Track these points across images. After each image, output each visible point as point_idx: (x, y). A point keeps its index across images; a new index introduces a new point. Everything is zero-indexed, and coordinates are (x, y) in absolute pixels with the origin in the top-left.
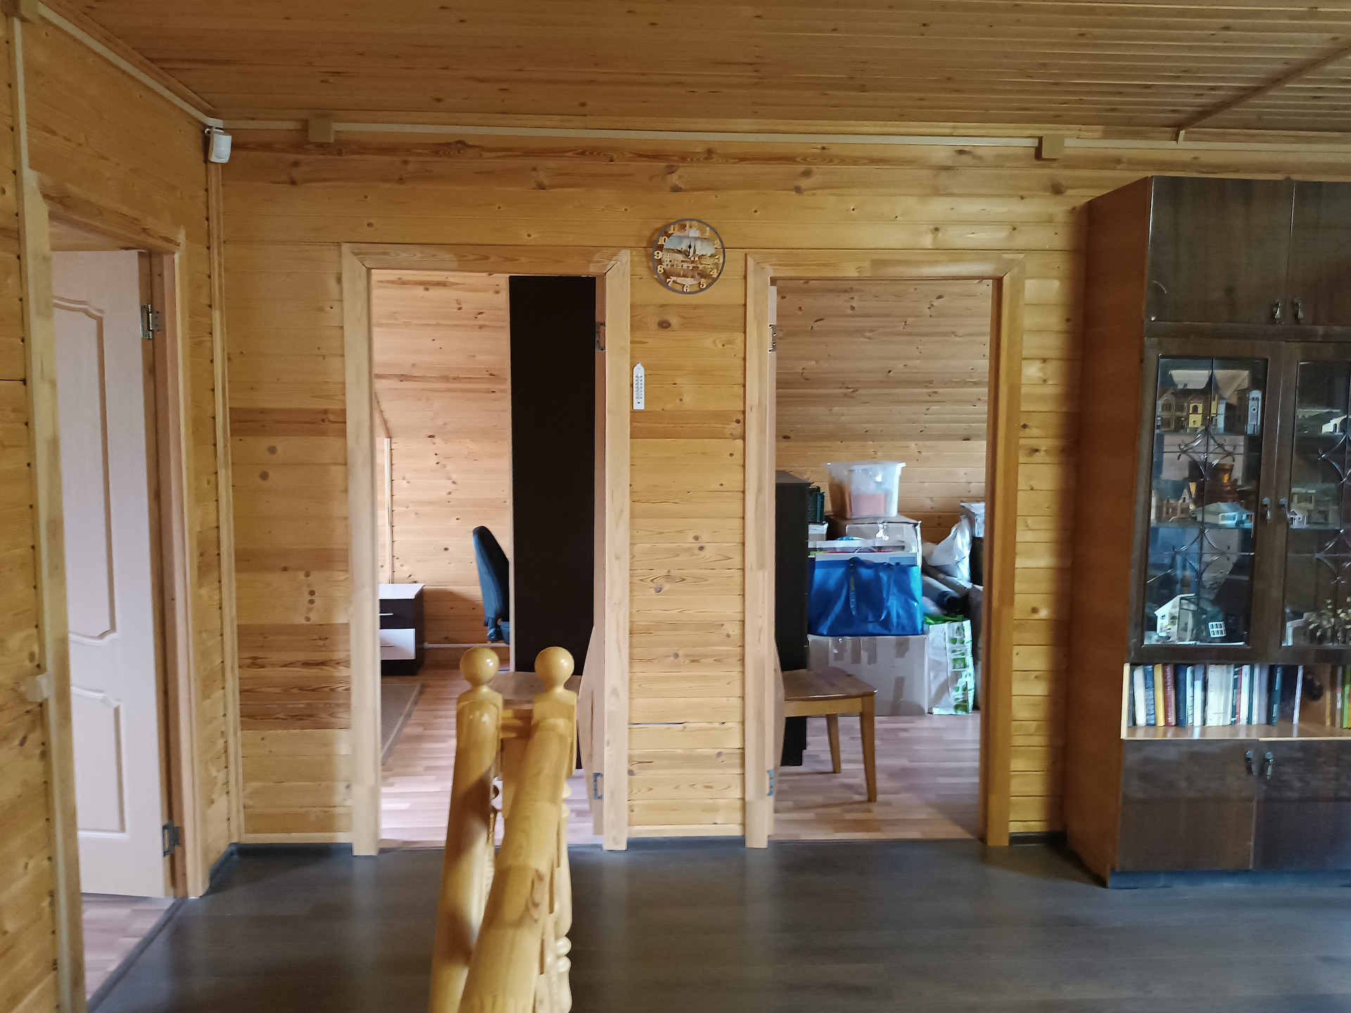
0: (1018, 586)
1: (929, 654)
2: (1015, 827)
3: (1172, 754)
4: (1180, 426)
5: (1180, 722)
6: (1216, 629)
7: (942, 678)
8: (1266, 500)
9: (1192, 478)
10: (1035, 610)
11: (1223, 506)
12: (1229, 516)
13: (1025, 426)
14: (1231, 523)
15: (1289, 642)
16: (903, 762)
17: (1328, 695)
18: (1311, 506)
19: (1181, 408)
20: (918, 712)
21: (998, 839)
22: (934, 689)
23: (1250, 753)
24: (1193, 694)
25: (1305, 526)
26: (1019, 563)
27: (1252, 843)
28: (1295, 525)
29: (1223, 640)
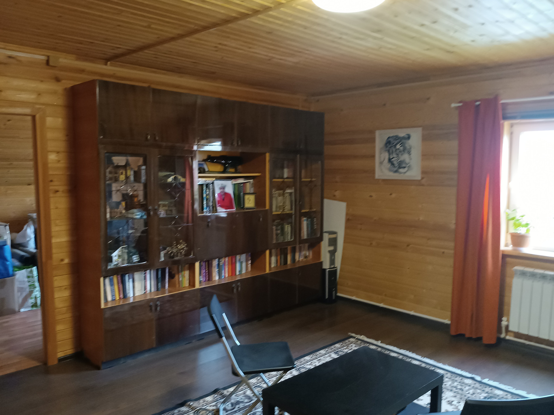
0: (54, 251)
1: (17, 285)
2: (60, 355)
3: (126, 308)
4: (116, 180)
5: (125, 296)
6: (135, 258)
7: (24, 294)
8: (150, 208)
9: (123, 200)
10: (62, 260)
11: (135, 210)
12: (138, 214)
13: (51, 181)
14: (138, 217)
15: (162, 259)
16: (6, 338)
17: (177, 277)
18: (167, 208)
19: (116, 173)
20: (13, 312)
21: (53, 362)
22: (20, 300)
23: (151, 304)
24: (129, 285)
25: (165, 216)
26: (54, 240)
27: (154, 337)
28: (161, 216)
29: (139, 262)
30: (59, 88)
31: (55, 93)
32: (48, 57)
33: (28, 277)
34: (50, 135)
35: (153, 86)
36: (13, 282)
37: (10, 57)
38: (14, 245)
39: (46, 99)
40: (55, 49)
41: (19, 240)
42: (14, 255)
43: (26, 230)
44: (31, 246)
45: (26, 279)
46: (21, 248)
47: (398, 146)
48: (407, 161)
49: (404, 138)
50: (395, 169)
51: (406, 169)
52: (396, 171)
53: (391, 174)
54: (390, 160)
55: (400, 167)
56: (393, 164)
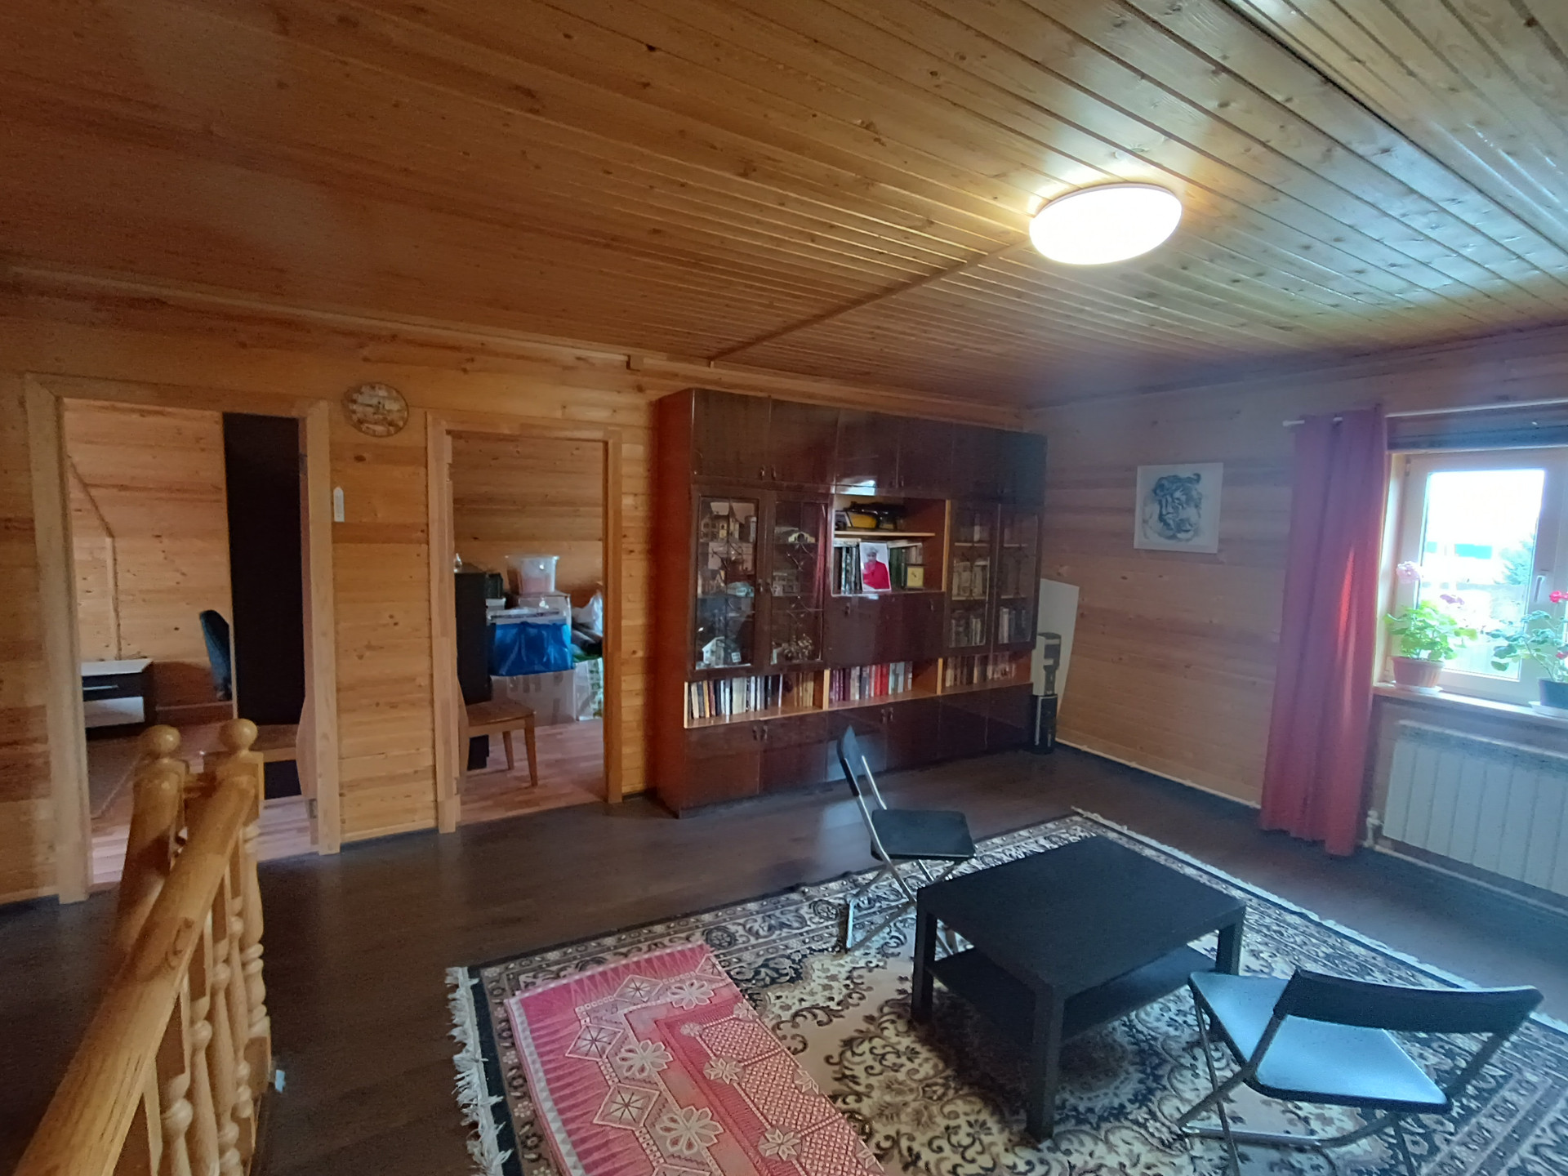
0: (624, 638)
1: (576, 682)
2: (626, 789)
3: (721, 730)
4: (714, 537)
5: (718, 713)
6: (736, 657)
7: (585, 696)
8: (760, 581)
9: (721, 568)
10: (634, 652)
11: (738, 584)
12: (742, 590)
13: (625, 536)
14: (742, 594)
15: (775, 661)
16: (559, 756)
17: (795, 689)
18: (785, 583)
19: (714, 526)
20: (569, 720)
21: (615, 799)
22: (580, 704)
23: (755, 728)
24: (725, 696)
25: (781, 594)
26: (624, 623)
27: (758, 779)
28: (776, 594)
29: (740, 663)
30: (641, 401)
31: (636, 408)
32: (629, 356)
33: (591, 672)
34: (626, 469)
35: (775, 396)
36: (571, 676)
37: (579, 359)
38: (576, 626)
39: (623, 417)
40: (638, 345)
41: (582, 620)
42: (574, 640)
43: (593, 604)
44: (598, 629)
45: (588, 675)
46: (585, 630)
47: (1178, 494)
48: (1194, 519)
49: (1189, 480)
50: (1171, 533)
51: (1191, 533)
52: (1173, 537)
53: (1163, 540)
54: (1161, 518)
55: (1180, 530)
56: (1167, 524)
